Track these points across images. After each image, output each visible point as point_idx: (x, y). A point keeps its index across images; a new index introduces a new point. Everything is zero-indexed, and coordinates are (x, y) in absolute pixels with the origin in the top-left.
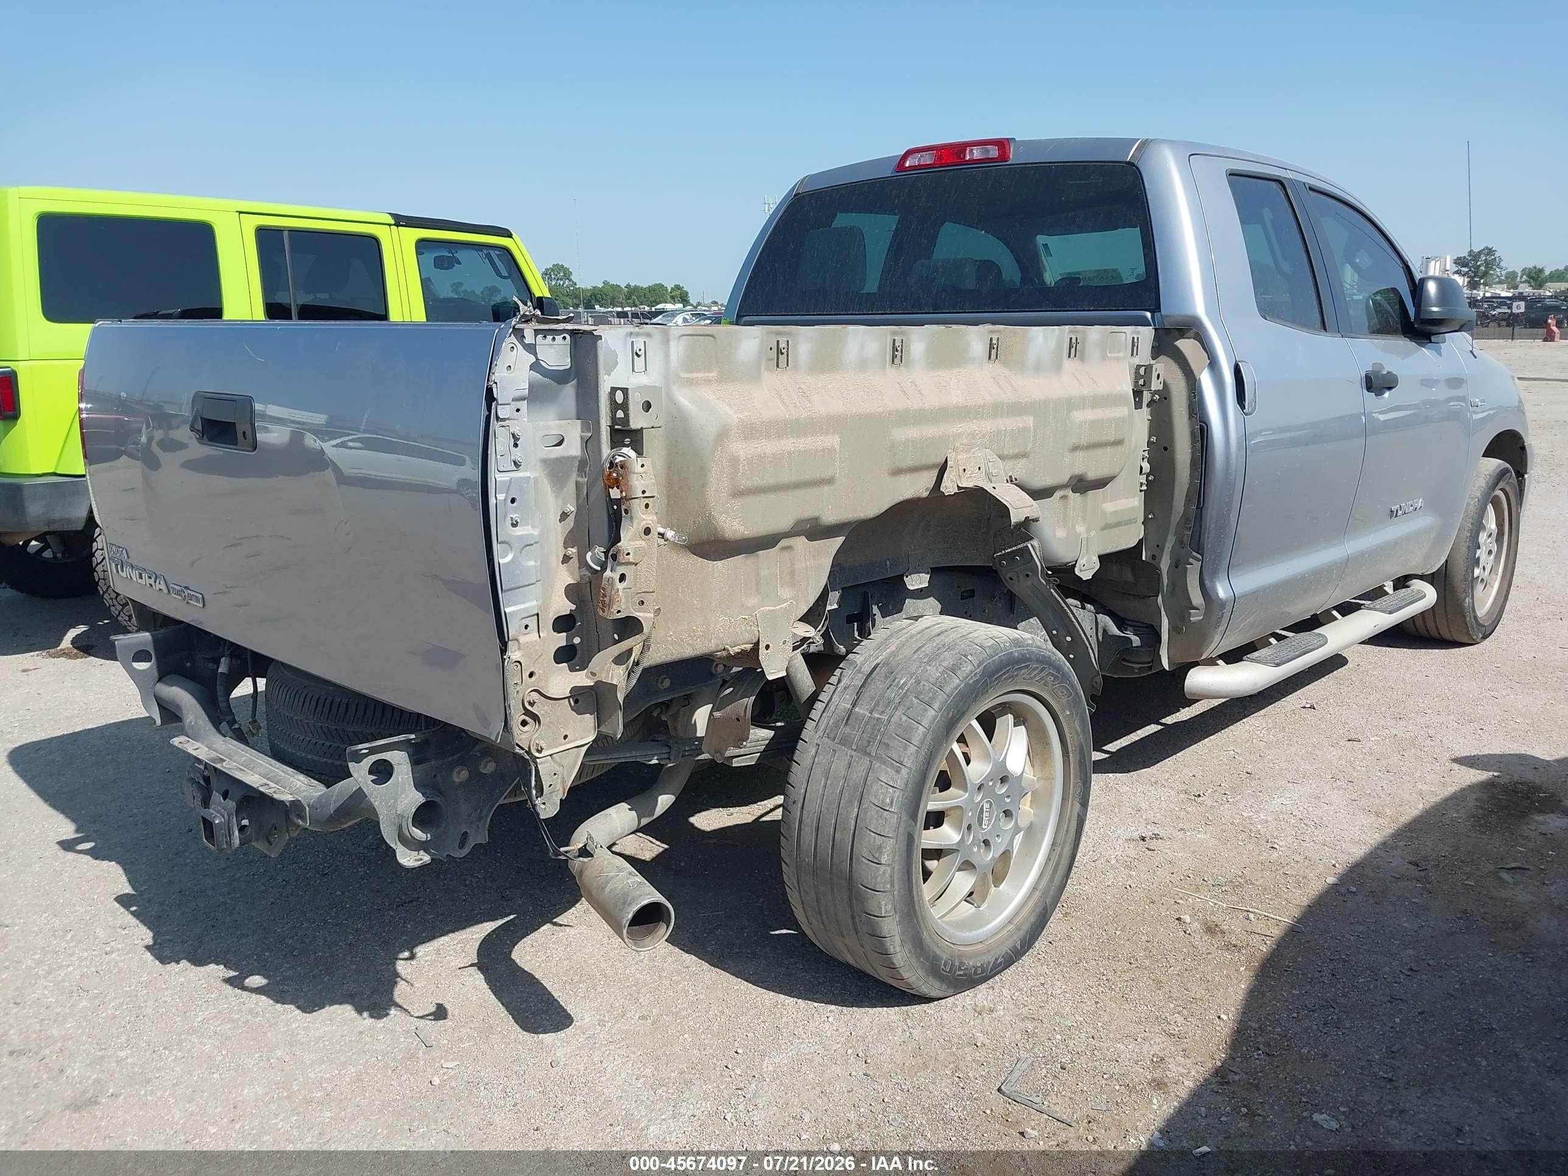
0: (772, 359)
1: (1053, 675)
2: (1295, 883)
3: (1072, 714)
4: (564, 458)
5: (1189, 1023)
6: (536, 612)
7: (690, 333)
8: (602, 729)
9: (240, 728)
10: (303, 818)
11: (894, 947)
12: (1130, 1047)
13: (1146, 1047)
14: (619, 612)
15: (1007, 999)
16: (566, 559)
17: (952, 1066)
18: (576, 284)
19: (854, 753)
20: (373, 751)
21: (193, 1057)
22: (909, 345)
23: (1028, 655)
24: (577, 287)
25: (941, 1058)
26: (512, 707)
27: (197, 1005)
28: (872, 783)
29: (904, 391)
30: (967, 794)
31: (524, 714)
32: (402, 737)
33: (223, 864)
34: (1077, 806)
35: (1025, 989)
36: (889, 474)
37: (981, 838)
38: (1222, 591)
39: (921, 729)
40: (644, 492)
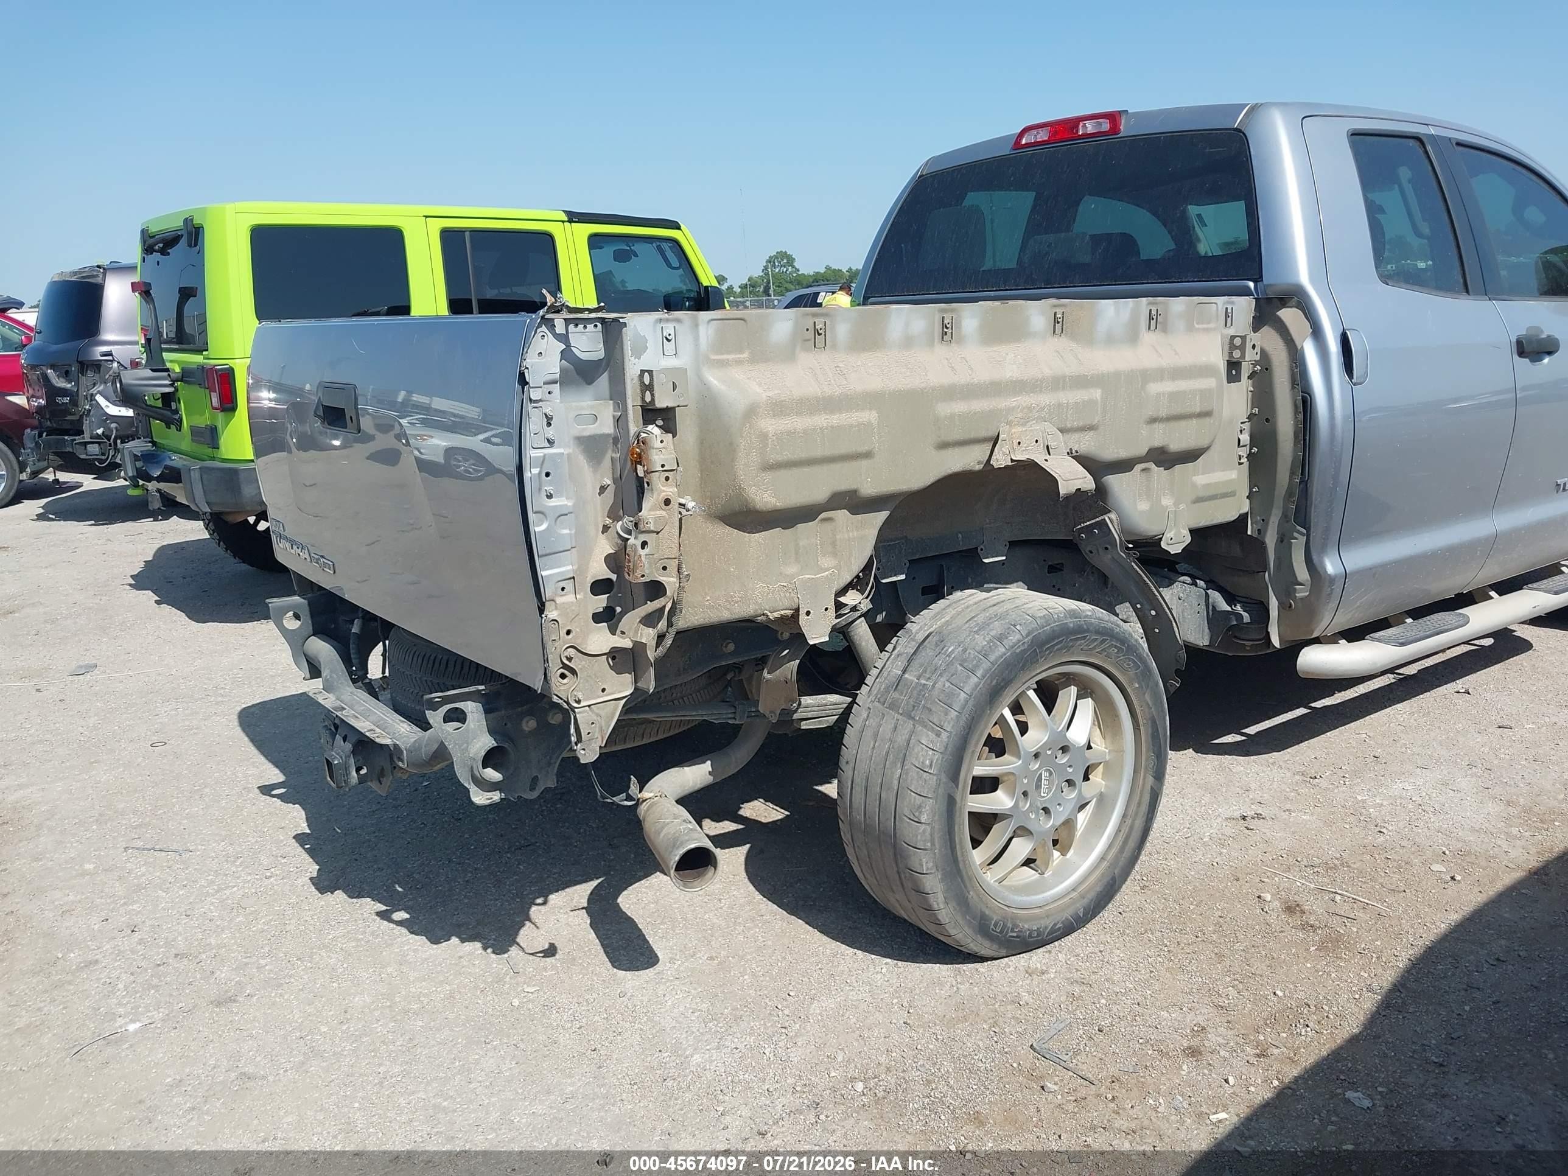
0: (809, 340)
1: (1116, 647)
2: (1396, 868)
3: (1141, 687)
4: (597, 435)
5: (1242, 997)
6: (572, 576)
7: (719, 317)
8: (638, 684)
9: (370, 683)
10: (402, 761)
11: (938, 904)
12: (1173, 1015)
13: (1189, 1017)
14: (643, 576)
15: (1061, 963)
16: (606, 528)
17: (991, 1021)
18: (798, 271)
19: (900, 717)
20: (446, 700)
21: (319, 968)
22: (960, 322)
23: (1085, 627)
24: (800, 273)
25: (982, 1014)
26: (550, 661)
27: (331, 925)
28: (914, 746)
29: (953, 367)
30: (1020, 762)
31: (561, 668)
32: (473, 688)
33: (374, 808)
34: (1150, 780)
35: (1082, 955)
36: (935, 448)
37: (1039, 805)
38: (1331, 566)
39: (963, 695)
40: (663, 466)
